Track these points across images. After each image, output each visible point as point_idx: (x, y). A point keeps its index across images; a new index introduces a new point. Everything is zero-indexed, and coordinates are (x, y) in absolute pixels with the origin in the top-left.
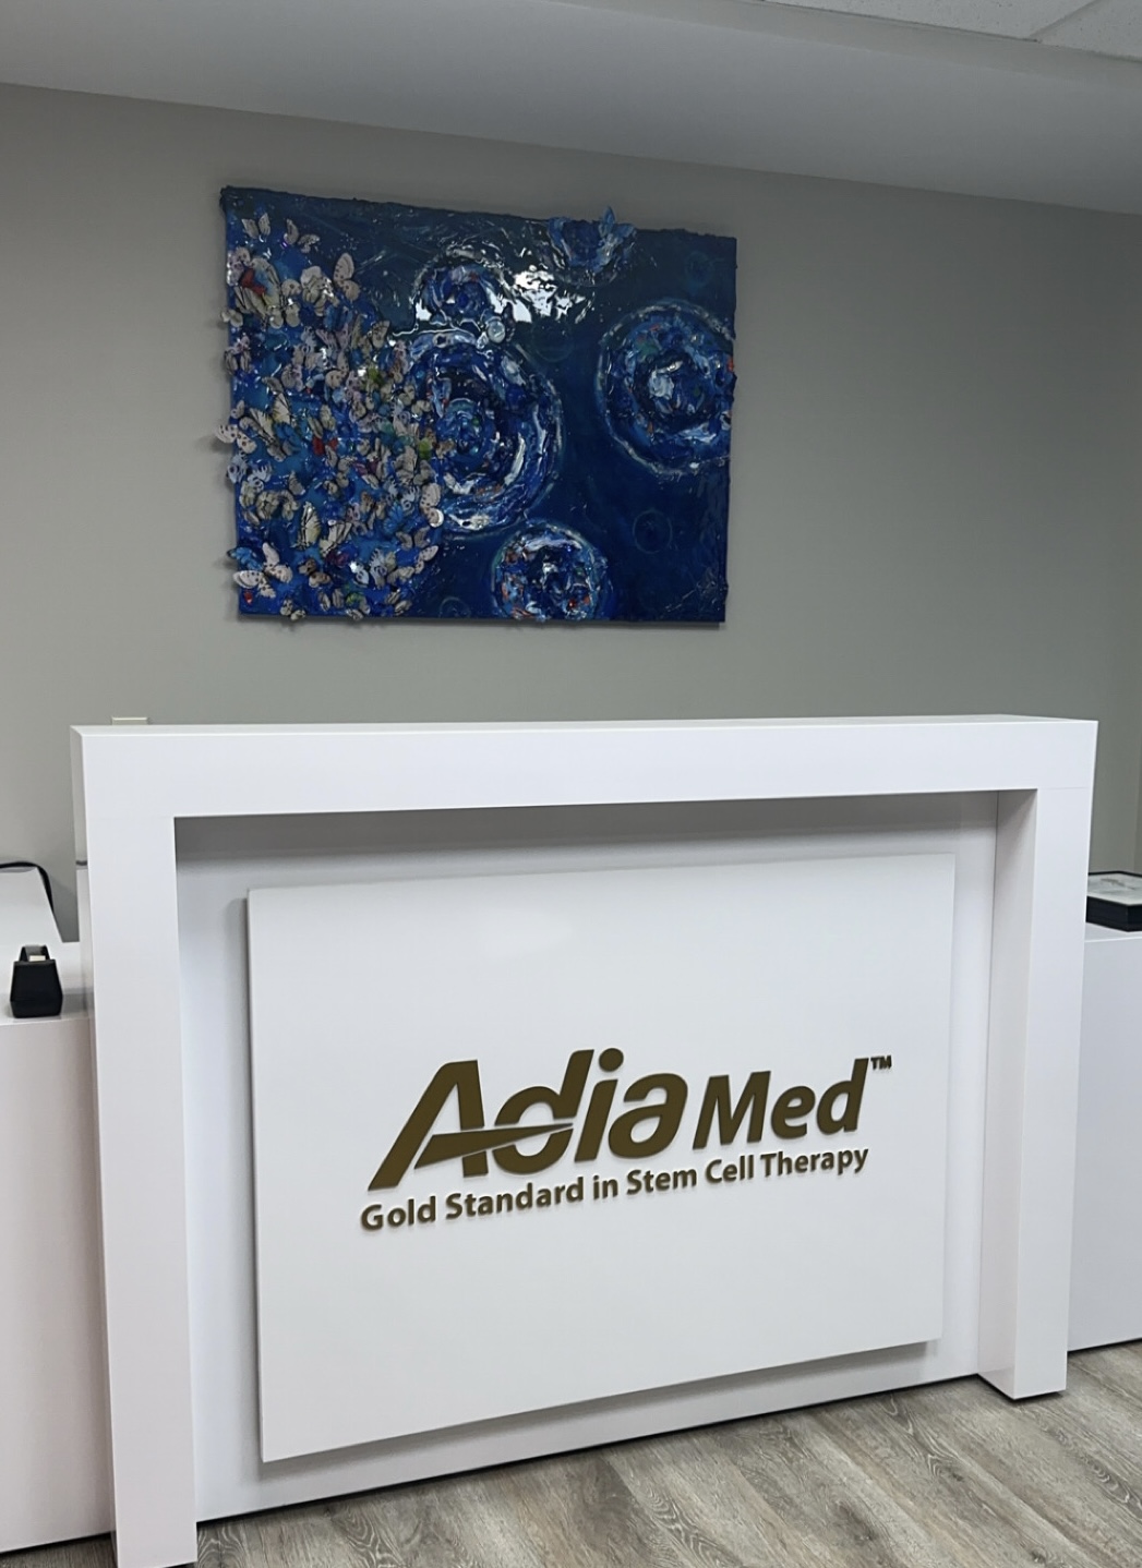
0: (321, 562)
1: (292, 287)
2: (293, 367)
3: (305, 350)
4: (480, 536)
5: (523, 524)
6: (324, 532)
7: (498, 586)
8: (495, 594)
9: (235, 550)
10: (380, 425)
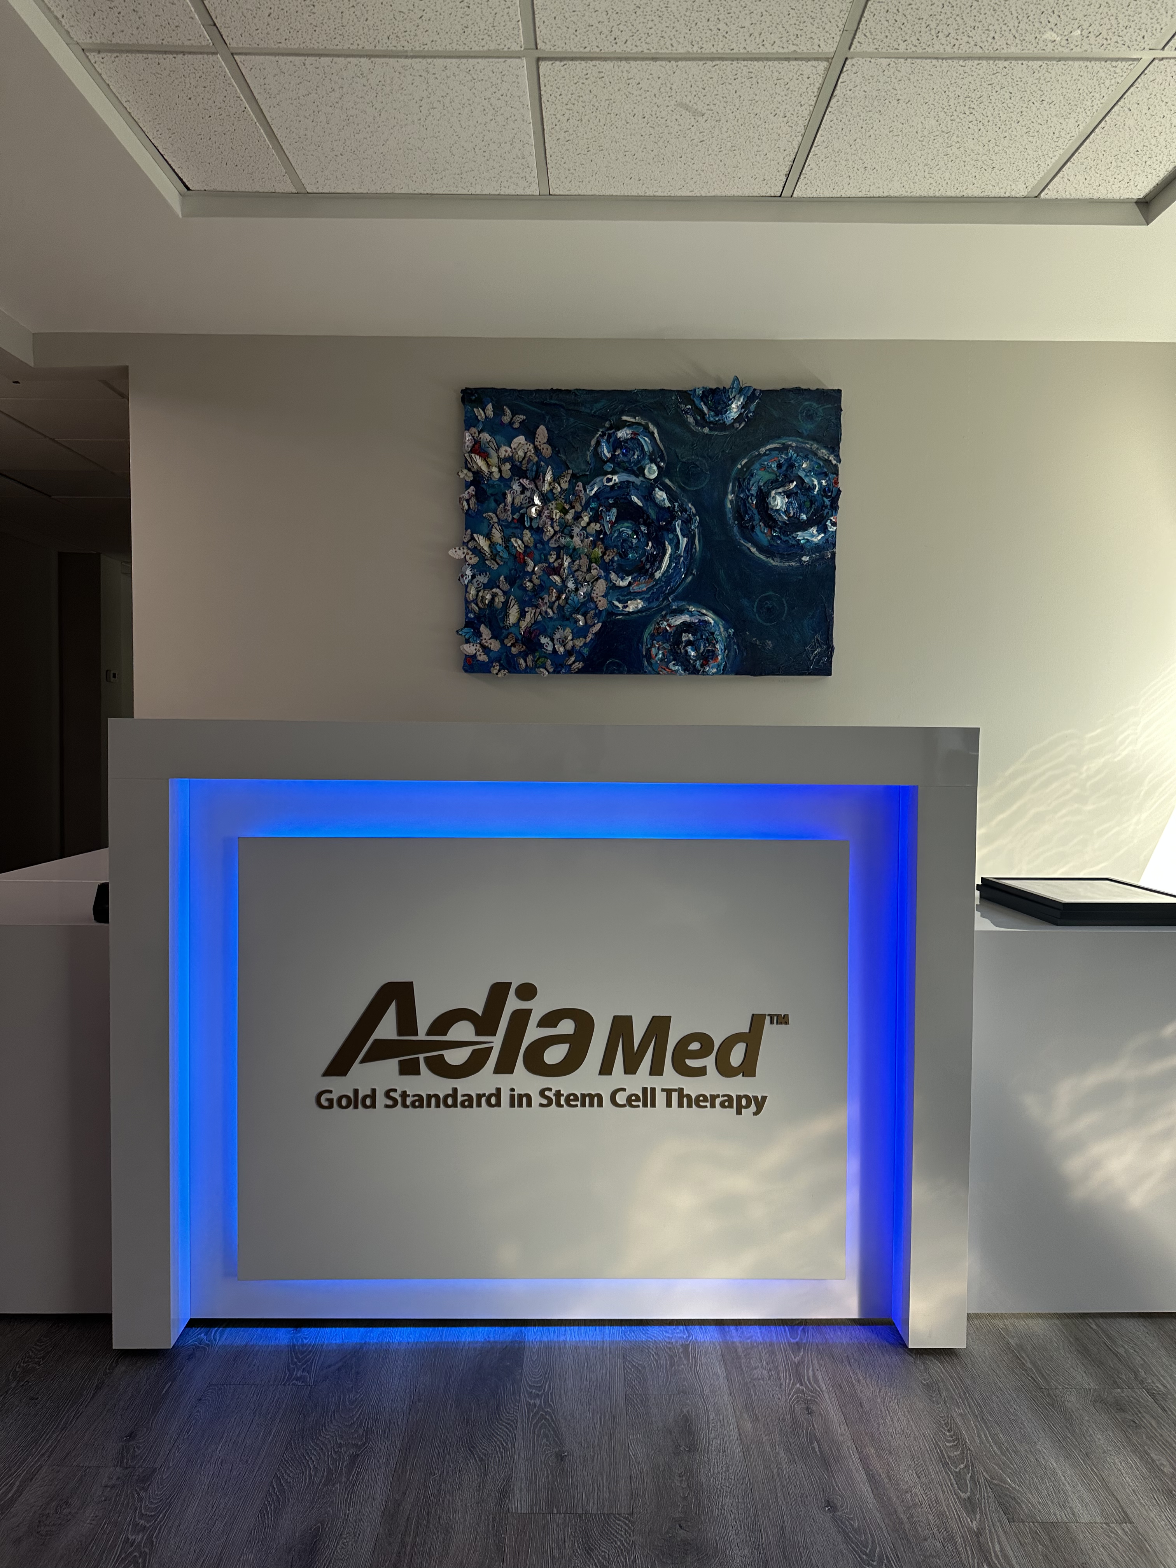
0: (520, 637)
1: (506, 451)
2: (505, 505)
3: (513, 493)
4: (635, 615)
5: (669, 605)
6: (522, 614)
7: (649, 650)
8: (645, 656)
9: (462, 629)
10: (563, 541)
